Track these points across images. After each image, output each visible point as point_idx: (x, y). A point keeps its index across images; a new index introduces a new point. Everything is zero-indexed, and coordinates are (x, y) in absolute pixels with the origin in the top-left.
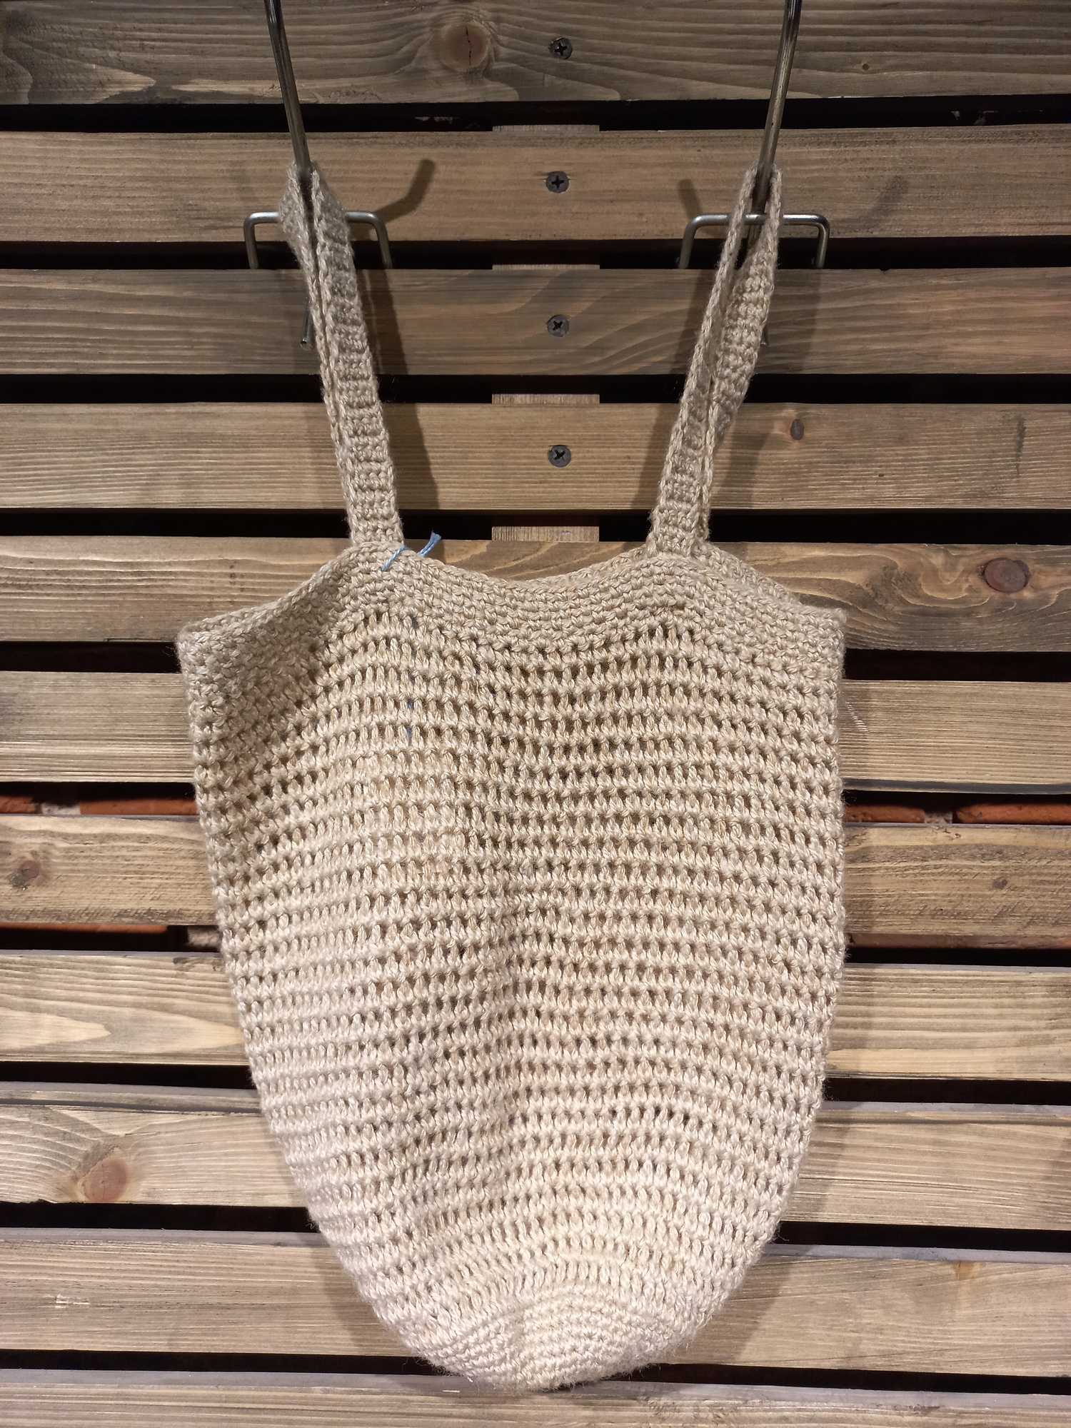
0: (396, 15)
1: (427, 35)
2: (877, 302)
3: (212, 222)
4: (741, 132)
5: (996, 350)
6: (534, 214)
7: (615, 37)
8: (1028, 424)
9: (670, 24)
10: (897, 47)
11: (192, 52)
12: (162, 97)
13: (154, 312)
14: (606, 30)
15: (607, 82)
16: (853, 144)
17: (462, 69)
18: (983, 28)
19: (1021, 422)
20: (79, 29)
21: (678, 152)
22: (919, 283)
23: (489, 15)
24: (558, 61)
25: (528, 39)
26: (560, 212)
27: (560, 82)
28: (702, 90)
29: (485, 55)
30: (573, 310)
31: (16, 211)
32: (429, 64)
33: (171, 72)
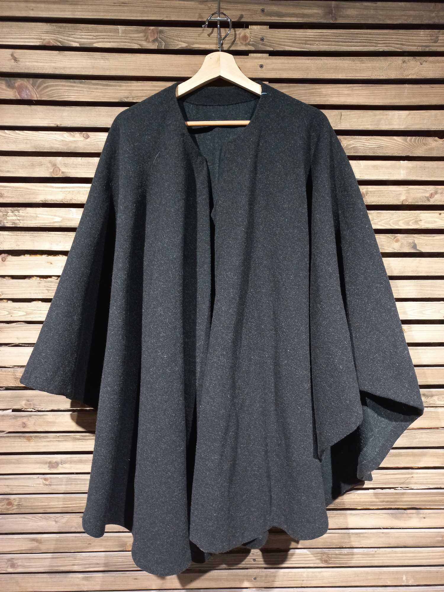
0: (233, 32)
1: (238, 36)
2: (318, 91)
4: (294, 57)
5: (338, 100)
6: (257, 73)
7: (272, 38)
8: (342, 114)
10: (323, 41)
11: (194, 39)
12: (189, 48)
14: (270, 36)
15: (270, 46)
16: (315, 60)
17: (244, 43)
18: (338, 37)
19: (341, 113)
20: (172, 33)
21: (283, 61)
22: (325, 87)
23: (249, 32)
24: (262, 42)
25: (257, 37)
26: (262, 72)
27: (262, 46)
28: (286, 48)
29: (248, 41)
31: (163, 70)
32: (239, 42)
33: (190, 43)
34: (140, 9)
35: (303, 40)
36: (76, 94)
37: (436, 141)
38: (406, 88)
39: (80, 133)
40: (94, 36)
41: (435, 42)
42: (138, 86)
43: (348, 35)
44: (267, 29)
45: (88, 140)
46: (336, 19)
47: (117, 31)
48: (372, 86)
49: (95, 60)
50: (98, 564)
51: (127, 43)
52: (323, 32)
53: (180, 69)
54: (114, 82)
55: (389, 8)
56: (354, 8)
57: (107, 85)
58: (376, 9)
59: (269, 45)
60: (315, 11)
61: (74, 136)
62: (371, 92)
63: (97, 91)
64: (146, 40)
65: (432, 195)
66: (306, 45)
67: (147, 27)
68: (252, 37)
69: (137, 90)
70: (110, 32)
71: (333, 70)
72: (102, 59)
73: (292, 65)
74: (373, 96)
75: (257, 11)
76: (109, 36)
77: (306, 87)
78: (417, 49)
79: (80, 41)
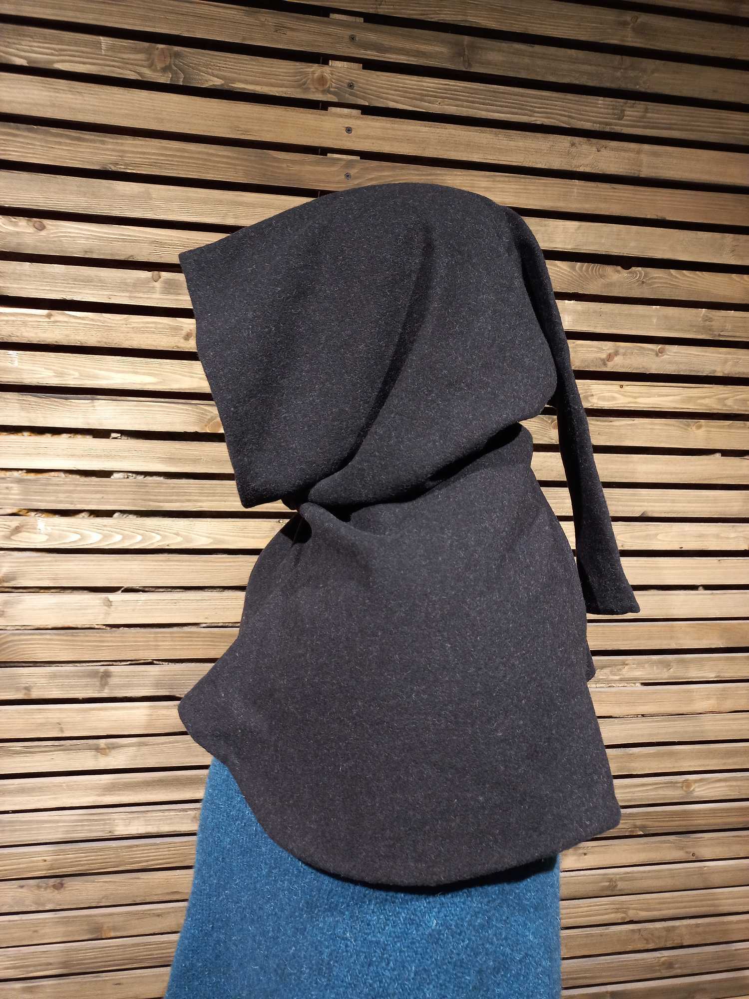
0: (302, 68)
1: (310, 76)
2: (440, 178)
3: (241, 132)
4: (403, 120)
6: (342, 140)
7: (367, 84)
9: (384, 82)
10: (449, 98)
11: (236, 73)
12: (226, 88)
13: (225, 160)
14: (364, 82)
15: (364, 98)
16: (434, 128)
17: (321, 89)
18: (473, 95)
20: (198, 60)
21: (385, 124)
22: (450, 173)
23: (330, 72)
24: (350, 90)
25: (342, 82)
26: (349, 140)
27: (351, 97)
28: (392, 105)
29: (328, 85)
30: (353, 172)
31: (179, 122)
32: (311, 86)
33: (229, 80)
34: (141, 12)
35: (418, 94)
36: (21, 150)
37: (618, 272)
38: (576, 185)
39: (28, 220)
40: (54, 49)
41: (619, 120)
42: (135, 146)
43: (489, 94)
44: (358, 70)
45: (43, 233)
46: (470, 65)
47: (98, 45)
48: (524, 178)
49: (57, 92)
50: (51, 964)
51: (114, 68)
52: (449, 85)
53: (210, 123)
54: (91, 135)
55: (551, 57)
56: (499, 51)
57: (79, 139)
58: (532, 56)
59: (363, 96)
60: (437, 49)
61: (16, 225)
62: (522, 187)
63: (60, 147)
64: (151, 66)
65: (610, 357)
66: (423, 103)
67: (153, 44)
68: (334, 81)
69: (133, 152)
70: (86, 46)
71: (463, 146)
72: (71, 91)
73: (399, 133)
74: (525, 194)
75: (343, 38)
76: (83, 52)
77: (421, 171)
78: (593, 126)
79: (29, 57)
